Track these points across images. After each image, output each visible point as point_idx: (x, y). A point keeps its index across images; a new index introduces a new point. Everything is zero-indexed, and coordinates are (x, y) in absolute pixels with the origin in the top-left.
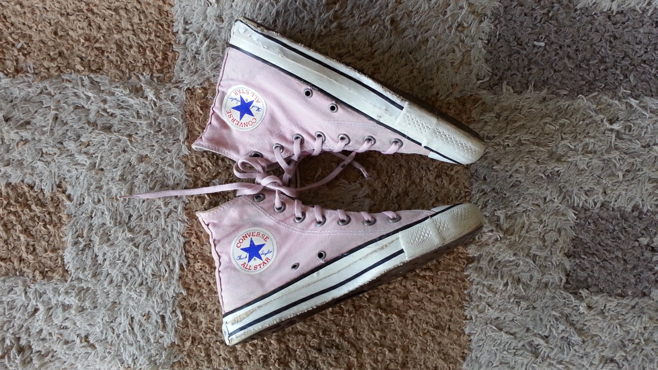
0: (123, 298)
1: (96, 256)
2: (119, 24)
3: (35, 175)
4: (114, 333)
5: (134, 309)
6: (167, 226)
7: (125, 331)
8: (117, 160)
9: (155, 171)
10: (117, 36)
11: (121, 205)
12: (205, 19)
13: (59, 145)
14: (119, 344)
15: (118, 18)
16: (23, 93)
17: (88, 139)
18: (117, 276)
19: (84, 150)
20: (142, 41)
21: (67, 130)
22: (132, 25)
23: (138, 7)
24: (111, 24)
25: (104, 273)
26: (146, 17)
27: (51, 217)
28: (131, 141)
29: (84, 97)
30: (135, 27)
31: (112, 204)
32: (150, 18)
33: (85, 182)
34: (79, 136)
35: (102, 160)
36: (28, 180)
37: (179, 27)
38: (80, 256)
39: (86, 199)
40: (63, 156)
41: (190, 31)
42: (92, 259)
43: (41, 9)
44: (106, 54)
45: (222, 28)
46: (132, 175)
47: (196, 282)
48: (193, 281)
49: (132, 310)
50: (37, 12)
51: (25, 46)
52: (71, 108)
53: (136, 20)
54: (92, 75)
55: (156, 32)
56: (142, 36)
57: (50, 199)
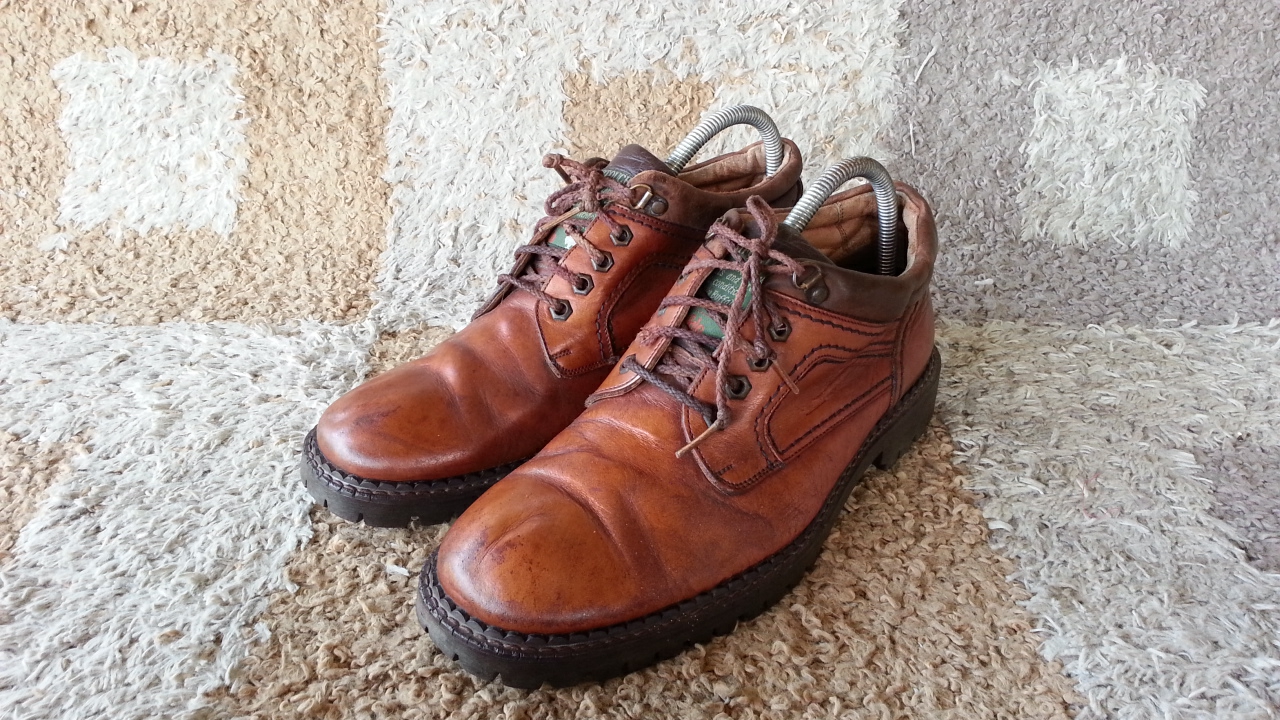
0: (128, 600)
1: (98, 530)
2: (286, 275)
3: (36, 422)
4: (65, 669)
5: (146, 621)
6: (285, 485)
7: (101, 663)
8: (216, 400)
9: (287, 414)
10: (277, 287)
11: (195, 455)
12: (432, 262)
13: (112, 386)
14: (68, 689)
15: (288, 266)
16: (78, 338)
17: (172, 377)
18: (133, 558)
19: (160, 389)
20: (320, 293)
21: (136, 372)
22: (308, 274)
23: (326, 253)
24: (274, 273)
25: (104, 556)
26: (334, 265)
27: (31, 477)
28: (254, 382)
29: (190, 341)
30: (313, 276)
31: (177, 455)
32: (341, 265)
33: (138, 427)
34: (155, 376)
35: (185, 400)
36: (18, 428)
37: (386, 276)
38: (59, 528)
39: (123, 452)
40: (111, 397)
41: (405, 279)
42: (86, 532)
43: (165, 258)
44: (250, 305)
45: (456, 274)
46: (238, 418)
47: (322, 572)
48: (317, 571)
49: (141, 622)
50: (159, 262)
51: (115, 300)
52: (160, 350)
53: (317, 269)
54: (215, 323)
55: (344, 282)
56: (322, 287)
57: (46, 451)
